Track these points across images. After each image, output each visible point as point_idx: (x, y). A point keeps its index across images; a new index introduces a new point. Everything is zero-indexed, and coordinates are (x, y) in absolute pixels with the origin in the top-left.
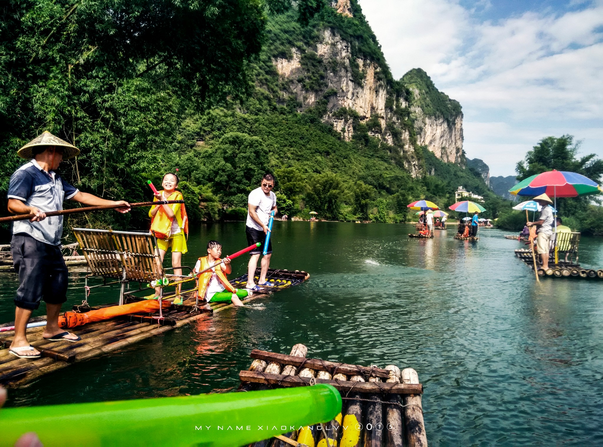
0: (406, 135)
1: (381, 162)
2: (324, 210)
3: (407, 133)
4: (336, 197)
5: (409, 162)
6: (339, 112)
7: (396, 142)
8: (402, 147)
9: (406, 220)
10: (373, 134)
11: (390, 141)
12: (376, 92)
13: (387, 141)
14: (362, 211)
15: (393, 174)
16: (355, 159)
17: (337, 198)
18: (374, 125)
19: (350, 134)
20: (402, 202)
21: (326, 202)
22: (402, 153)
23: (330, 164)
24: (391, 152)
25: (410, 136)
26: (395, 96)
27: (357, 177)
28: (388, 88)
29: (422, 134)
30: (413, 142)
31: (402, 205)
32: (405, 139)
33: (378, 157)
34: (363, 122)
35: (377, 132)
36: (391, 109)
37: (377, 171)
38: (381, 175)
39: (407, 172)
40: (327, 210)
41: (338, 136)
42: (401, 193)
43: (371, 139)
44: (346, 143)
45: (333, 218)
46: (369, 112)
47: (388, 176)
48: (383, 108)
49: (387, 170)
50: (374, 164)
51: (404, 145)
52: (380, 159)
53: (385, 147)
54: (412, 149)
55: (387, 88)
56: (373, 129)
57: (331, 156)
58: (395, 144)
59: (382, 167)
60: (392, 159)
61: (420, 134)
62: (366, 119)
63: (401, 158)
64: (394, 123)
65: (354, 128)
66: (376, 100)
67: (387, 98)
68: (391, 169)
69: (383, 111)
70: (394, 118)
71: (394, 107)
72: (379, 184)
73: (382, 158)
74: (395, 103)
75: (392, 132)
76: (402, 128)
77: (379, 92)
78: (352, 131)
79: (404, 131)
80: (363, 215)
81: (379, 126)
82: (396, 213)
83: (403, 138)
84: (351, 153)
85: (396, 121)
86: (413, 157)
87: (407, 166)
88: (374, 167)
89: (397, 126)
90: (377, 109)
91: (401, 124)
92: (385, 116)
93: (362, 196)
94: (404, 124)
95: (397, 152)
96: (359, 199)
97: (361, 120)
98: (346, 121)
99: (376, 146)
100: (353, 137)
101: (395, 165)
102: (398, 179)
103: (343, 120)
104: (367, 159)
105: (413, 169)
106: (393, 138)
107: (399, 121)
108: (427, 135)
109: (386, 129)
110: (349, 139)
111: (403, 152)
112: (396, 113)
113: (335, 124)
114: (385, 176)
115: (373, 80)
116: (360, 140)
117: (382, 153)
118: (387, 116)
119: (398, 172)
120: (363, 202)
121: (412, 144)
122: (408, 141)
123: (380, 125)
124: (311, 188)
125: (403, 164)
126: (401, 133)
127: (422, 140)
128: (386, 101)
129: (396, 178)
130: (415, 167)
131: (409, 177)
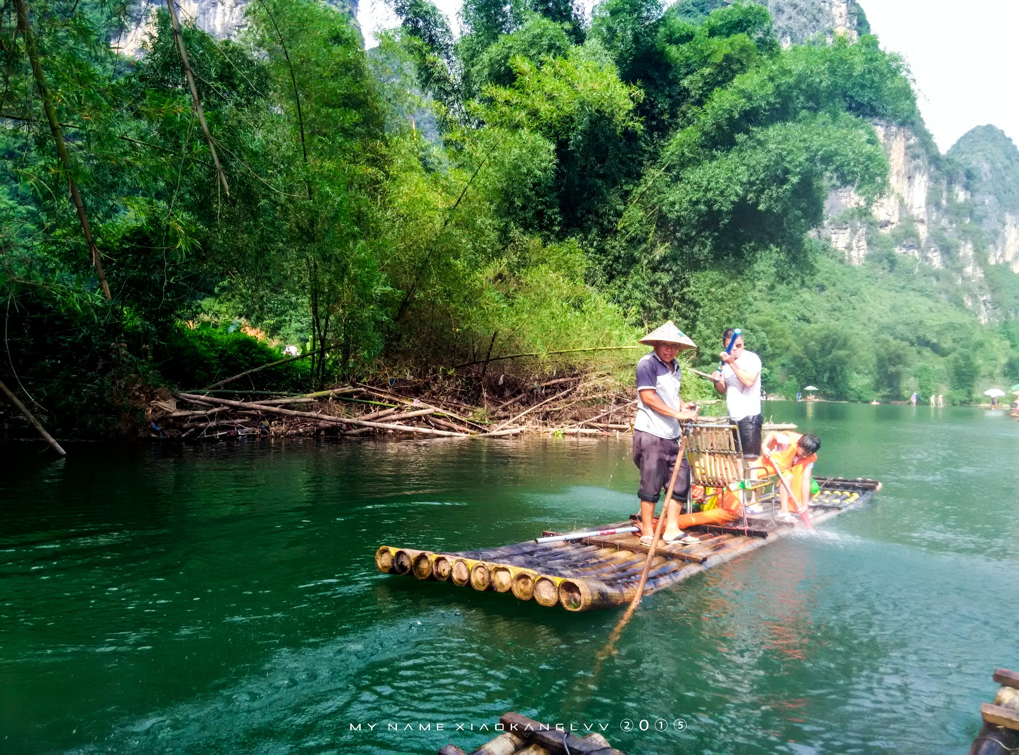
0: (967, 250)
1: (922, 299)
2: (822, 382)
3: (970, 246)
4: (842, 362)
5: (974, 297)
6: (842, 217)
7: (948, 262)
8: (960, 270)
9: (971, 400)
10: (904, 250)
11: (936, 260)
12: (909, 178)
13: (931, 260)
14: (890, 385)
15: (944, 320)
16: (870, 295)
17: (844, 363)
18: (907, 236)
19: (862, 253)
20: (964, 370)
21: (826, 370)
22: (960, 281)
23: (828, 305)
24: (938, 279)
25: (976, 250)
26: (944, 182)
27: (875, 325)
28: (932, 169)
29: (999, 242)
30: (981, 260)
31: (964, 374)
32: (965, 256)
33: (913, 289)
34: (886, 231)
35: (911, 247)
36: (938, 205)
37: (913, 315)
38: (921, 322)
39: (970, 316)
40: (828, 383)
41: (840, 257)
42: (961, 354)
43: (900, 260)
44: (853, 269)
45: (838, 396)
46: (897, 213)
47: (934, 323)
48: (923, 204)
49: (932, 311)
50: (908, 302)
51: (963, 267)
52: (918, 294)
53: (929, 273)
54: (980, 274)
55: (929, 170)
56: (905, 243)
57: (827, 292)
58: (947, 267)
59: (923, 308)
60: (940, 293)
61: (994, 243)
62: (889, 227)
63: (957, 290)
64: (944, 229)
65: (869, 243)
66: (908, 192)
67: (928, 188)
68: (939, 311)
69: (923, 209)
70: (943, 220)
71: (944, 202)
72: (918, 338)
73: (922, 291)
74: (945, 195)
75: (940, 246)
76: (959, 238)
77: (914, 178)
78: (865, 247)
79: (963, 242)
80: (892, 391)
81: (916, 236)
82: (954, 388)
83: (961, 254)
84: (863, 284)
85: (948, 226)
86: (981, 288)
87: (970, 304)
88: (908, 307)
89: (951, 235)
90: (911, 207)
91: (956, 230)
92: (925, 219)
93: (890, 359)
94: (964, 231)
95: (950, 280)
96: (884, 366)
97: (881, 227)
98: (854, 232)
99: (909, 272)
100: (868, 257)
101: (946, 302)
102: (955, 328)
103: (849, 230)
104: (893, 294)
105: (983, 308)
106: (942, 255)
107: (954, 225)
108: (1008, 243)
109: (928, 241)
110: (859, 261)
111: (963, 279)
112: (947, 211)
113: (834, 237)
114: (928, 324)
115: (902, 159)
116: (880, 261)
117: (920, 283)
118: (929, 219)
119: (955, 316)
120: (892, 369)
121: (980, 265)
122: (972, 260)
123: (918, 234)
124: (799, 349)
125: (963, 301)
126: (957, 246)
127: (999, 253)
128: (929, 193)
129: (952, 327)
130: (985, 305)
131: (977, 323)
